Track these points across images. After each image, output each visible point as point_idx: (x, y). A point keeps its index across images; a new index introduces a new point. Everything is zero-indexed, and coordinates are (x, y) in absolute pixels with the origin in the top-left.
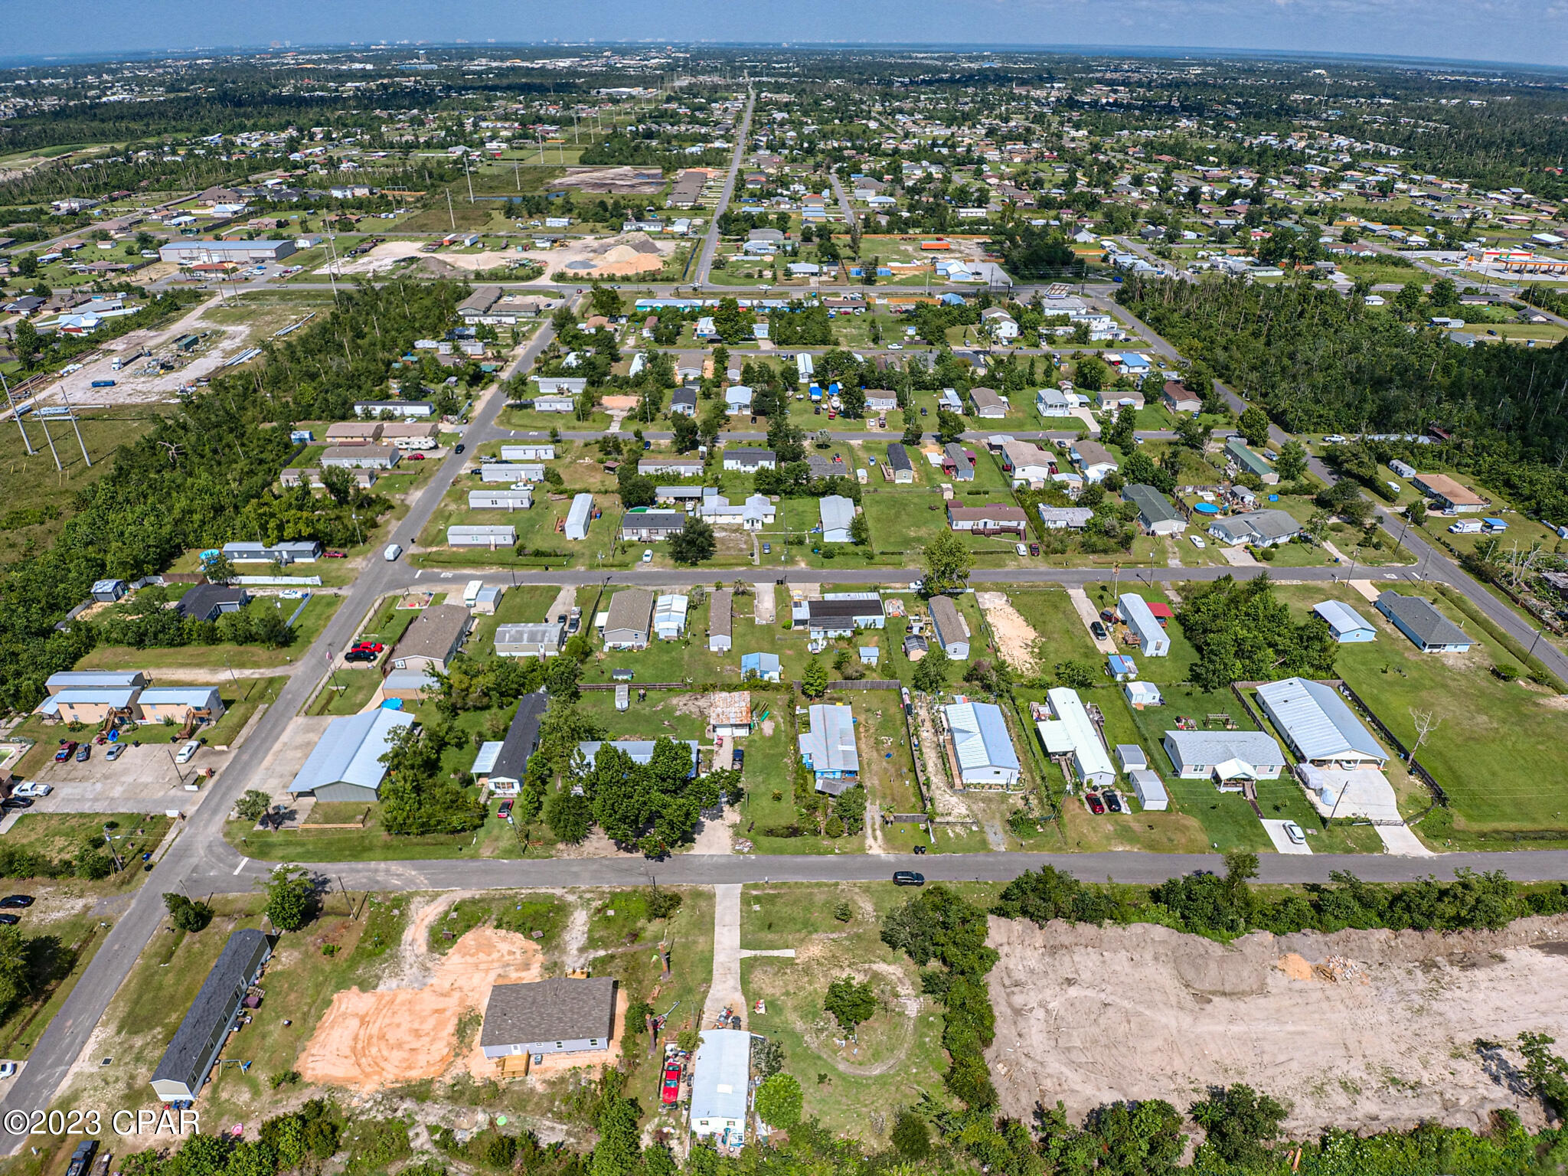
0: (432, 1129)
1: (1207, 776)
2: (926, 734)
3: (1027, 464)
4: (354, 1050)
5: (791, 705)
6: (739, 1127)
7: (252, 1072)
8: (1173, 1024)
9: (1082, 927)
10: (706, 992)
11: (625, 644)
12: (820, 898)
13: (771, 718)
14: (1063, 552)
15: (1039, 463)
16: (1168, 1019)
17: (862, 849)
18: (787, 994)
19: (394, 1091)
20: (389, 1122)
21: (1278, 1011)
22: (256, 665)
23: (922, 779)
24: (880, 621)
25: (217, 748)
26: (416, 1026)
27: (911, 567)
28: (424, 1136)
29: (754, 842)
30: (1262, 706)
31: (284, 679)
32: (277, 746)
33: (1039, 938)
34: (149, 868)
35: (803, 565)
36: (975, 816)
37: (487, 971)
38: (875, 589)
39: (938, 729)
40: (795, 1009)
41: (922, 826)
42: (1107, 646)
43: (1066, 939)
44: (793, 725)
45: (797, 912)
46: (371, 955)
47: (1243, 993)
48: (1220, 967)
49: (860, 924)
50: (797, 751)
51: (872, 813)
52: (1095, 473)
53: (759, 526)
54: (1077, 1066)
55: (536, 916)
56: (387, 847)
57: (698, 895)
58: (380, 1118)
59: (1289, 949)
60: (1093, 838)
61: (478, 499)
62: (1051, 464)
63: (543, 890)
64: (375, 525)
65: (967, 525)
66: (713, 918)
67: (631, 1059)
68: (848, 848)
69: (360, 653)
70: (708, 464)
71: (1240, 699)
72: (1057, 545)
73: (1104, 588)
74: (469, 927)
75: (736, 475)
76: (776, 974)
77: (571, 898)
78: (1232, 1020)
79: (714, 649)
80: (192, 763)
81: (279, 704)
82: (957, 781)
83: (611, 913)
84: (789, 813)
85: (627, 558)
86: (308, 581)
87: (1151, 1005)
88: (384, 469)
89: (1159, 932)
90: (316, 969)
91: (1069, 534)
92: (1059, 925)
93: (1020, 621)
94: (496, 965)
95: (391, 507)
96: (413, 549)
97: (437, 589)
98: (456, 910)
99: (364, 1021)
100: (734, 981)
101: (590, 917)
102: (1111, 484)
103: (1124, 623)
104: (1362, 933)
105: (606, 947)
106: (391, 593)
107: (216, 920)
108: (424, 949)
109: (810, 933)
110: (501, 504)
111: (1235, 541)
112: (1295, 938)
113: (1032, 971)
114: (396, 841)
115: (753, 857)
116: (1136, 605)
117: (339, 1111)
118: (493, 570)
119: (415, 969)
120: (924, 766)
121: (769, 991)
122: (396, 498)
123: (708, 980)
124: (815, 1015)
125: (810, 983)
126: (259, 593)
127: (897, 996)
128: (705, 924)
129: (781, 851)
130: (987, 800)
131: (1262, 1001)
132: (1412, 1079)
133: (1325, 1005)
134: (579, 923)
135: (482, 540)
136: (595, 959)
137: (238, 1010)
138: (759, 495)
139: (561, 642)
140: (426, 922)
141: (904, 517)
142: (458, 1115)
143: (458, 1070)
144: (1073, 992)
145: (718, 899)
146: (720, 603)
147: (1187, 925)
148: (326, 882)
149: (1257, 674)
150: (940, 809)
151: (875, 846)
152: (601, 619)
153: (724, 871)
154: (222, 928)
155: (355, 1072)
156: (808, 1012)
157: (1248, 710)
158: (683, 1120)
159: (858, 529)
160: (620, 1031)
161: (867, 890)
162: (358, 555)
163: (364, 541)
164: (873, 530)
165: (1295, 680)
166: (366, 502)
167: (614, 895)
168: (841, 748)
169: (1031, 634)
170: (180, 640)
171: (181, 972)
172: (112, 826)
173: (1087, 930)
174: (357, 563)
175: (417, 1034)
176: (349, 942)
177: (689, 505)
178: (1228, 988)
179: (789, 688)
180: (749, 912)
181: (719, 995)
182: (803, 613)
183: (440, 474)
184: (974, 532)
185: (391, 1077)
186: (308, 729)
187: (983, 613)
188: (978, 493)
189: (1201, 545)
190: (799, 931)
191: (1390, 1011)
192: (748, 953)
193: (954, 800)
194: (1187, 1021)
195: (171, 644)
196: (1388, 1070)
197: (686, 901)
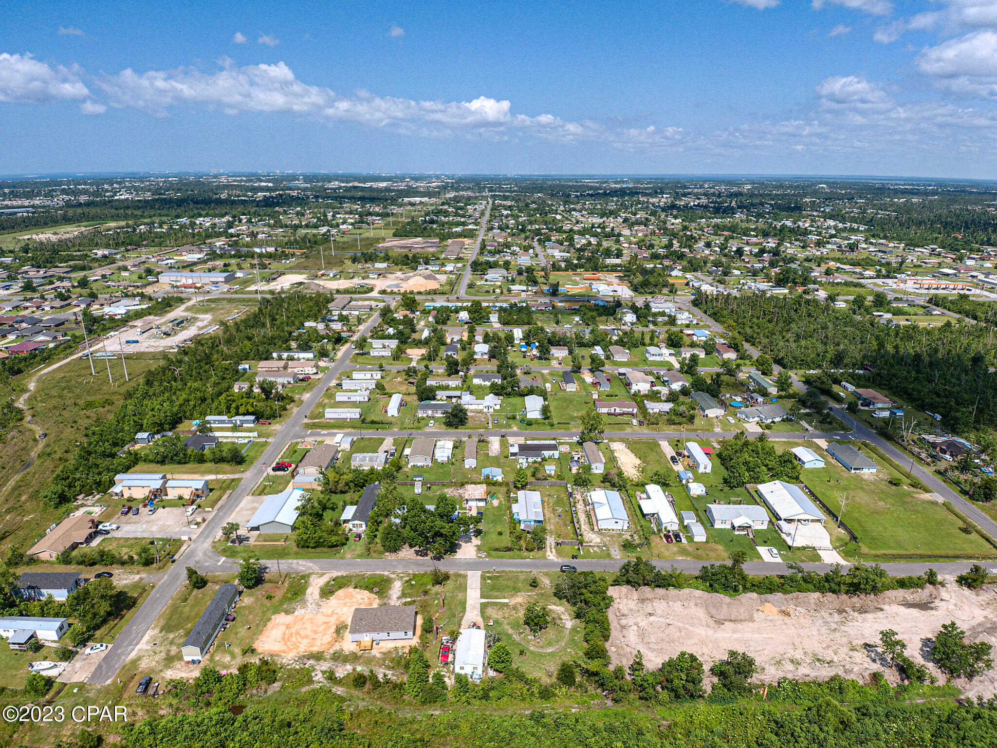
0: (323, 672)
1: (729, 527)
2: (580, 506)
3: (638, 381)
4: (283, 639)
5: (508, 492)
6: (480, 671)
7: (231, 648)
8: (703, 633)
9: (658, 590)
10: (463, 617)
11: (419, 464)
12: (522, 577)
13: (497, 498)
14: (657, 424)
15: (646, 381)
16: (701, 631)
17: (545, 557)
18: (504, 618)
19: (304, 656)
20: (302, 669)
21: (759, 628)
22: (224, 473)
23: (577, 526)
24: (556, 454)
25: (207, 509)
26: (315, 629)
27: (574, 430)
28: (320, 675)
29: (488, 553)
30: (761, 496)
31: (240, 480)
32: (238, 509)
33: (635, 595)
34: (173, 562)
35: (515, 429)
36: (605, 543)
37: (350, 607)
38: (554, 439)
39: (586, 503)
40: (508, 624)
41: (576, 547)
42: (679, 468)
43: (649, 596)
44: (509, 501)
45: (510, 583)
46: (290, 599)
47: (741, 620)
48: (728, 607)
49: (543, 589)
50: (511, 512)
51: (550, 541)
52: (676, 386)
53: (491, 410)
54: (653, 650)
55: (375, 584)
56: (296, 553)
57: (459, 575)
58: (297, 667)
59: (766, 601)
60: (667, 554)
61: (340, 397)
62: (652, 382)
63: (378, 573)
64: (285, 409)
65: (605, 410)
66: (466, 586)
67: (424, 644)
68: (537, 556)
69: (279, 467)
70: (464, 381)
71: (749, 493)
72: (653, 420)
73: (678, 441)
74: (340, 588)
75: (480, 387)
76: (498, 609)
77: (392, 576)
78: (734, 632)
79: (467, 466)
80: (193, 516)
81: (238, 491)
82: (596, 528)
83: (413, 582)
84: (506, 540)
85: (421, 425)
86: (251, 434)
87: (693, 625)
88: (289, 383)
89: (698, 593)
90: (262, 605)
91: (661, 415)
92: (647, 589)
93: (633, 456)
94: (355, 604)
95: (293, 401)
96: (306, 421)
97: (319, 439)
98: (333, 580)
99: (288, 627)
100: (477, 612)
102: (684, 392)
103: (688, 457)
104: (804, 594)
105: (411, 597)
106: (295, 441)
107: (209, 584)
108: (318, 597)
109: (517, 592)
110: (353, 399)
111: (751, 420)
112: (769, 596)
113: (631, 610)
114: (301, 551)
115: (487, 559)
116: (695, 449)
117: (276, 664)
118: (349, 430)
119: (313, 605)
120: (578, 519)
121: (496, 616)
122: (296, 397)
123: (464, 611)
124: (519, 626)
125: (516, 613)
126: (225, 441)
127: (561, 619)
128: (463, 588)
129: (502, 557)
130: (612, 536)
131: (751, 624)
132: (828, 659)
133: (784, 627)
134: (397, 587)
135: (343, 416)
136: (406, 602)
137: (224, 622)
138: (492, 395)
139: (386, 462)
140: (319, 585)
141: (571, 406)
142: (337, 667)
143: (337, 647)
144: (652, 619)
145: (469, 577)
146: (471, 444)
147: (712, 588)
148: (266, 568)
149: (758, 480)
150: (586, 539)
151: (551, 555)
152: (407, 451)
153: (472, 565)
154: (212, 588)
155: (285, 648)
156: (515, 625)
157: (753, 497)
158: (451, 669)
159: (545, 411)
160: (419, 631)
161: (546, 574)
162: (277, 423)
163: (280, 416)
164: (554, 413)
165: (777, 482)
166: (281, 398)
167: (415, 575)
168: (534, 510)
169: (638, 462)
170: (184, 461)
171: (192, 606)
172: (152, 543)
173: (661, 591)
174: (276, 427)
175: (315, 632)
176: (279, 594)
177: (454, 400)
178: (733, 618)
179: (507, 484)
180: (485, 583)
181: (469, 617)
182: (515, 449)
183: (319, 386)
184: (609, 414)
185: (303, 650)
186: (253, 502)
187: (612, 452)
188: (612, 396)
189: (733, 422)
190: (511, 591)
191: (819, 630)
192: (484, 600)
193: (594, 536)
194: (710, 632)
195: (179, 463)
196: (815, 655)
197: (452, 578)
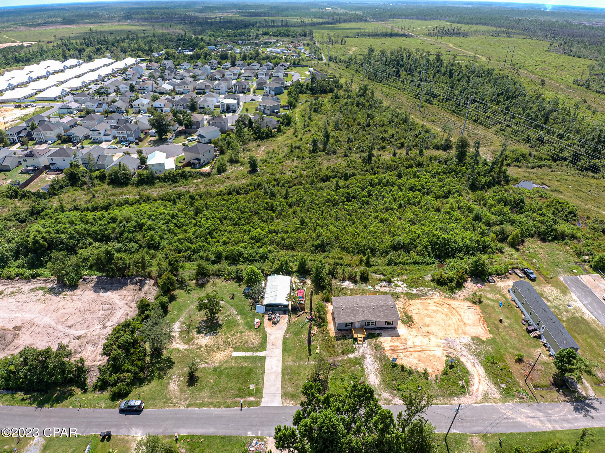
0: (397, 286)
4: (456, 310)
10: (287, 332)
12: (205, 394)
19: (423, 296)
20: (417, 287)
45: (224, 383)
58: (422, 288)
66: (283, 377)
74: (445, 374)
76: (247, 342)
77: (386, 395)
94: (411, 349)
98: (463, 387)
99: (463, 322)
100: (271, 338)
101: (366, 380)
105: (349, 359)
109: (219, 367)
115: (250, 434)
117: (442, 290)
119: (459, 347)
125: (228, 338)
128: (287, 374)
136: (353, 352)
155: (448, 303)
180: (257, 384)
181: (279, 331)
185: (429, 300)
190: (226, 368)
192: (261, 354)
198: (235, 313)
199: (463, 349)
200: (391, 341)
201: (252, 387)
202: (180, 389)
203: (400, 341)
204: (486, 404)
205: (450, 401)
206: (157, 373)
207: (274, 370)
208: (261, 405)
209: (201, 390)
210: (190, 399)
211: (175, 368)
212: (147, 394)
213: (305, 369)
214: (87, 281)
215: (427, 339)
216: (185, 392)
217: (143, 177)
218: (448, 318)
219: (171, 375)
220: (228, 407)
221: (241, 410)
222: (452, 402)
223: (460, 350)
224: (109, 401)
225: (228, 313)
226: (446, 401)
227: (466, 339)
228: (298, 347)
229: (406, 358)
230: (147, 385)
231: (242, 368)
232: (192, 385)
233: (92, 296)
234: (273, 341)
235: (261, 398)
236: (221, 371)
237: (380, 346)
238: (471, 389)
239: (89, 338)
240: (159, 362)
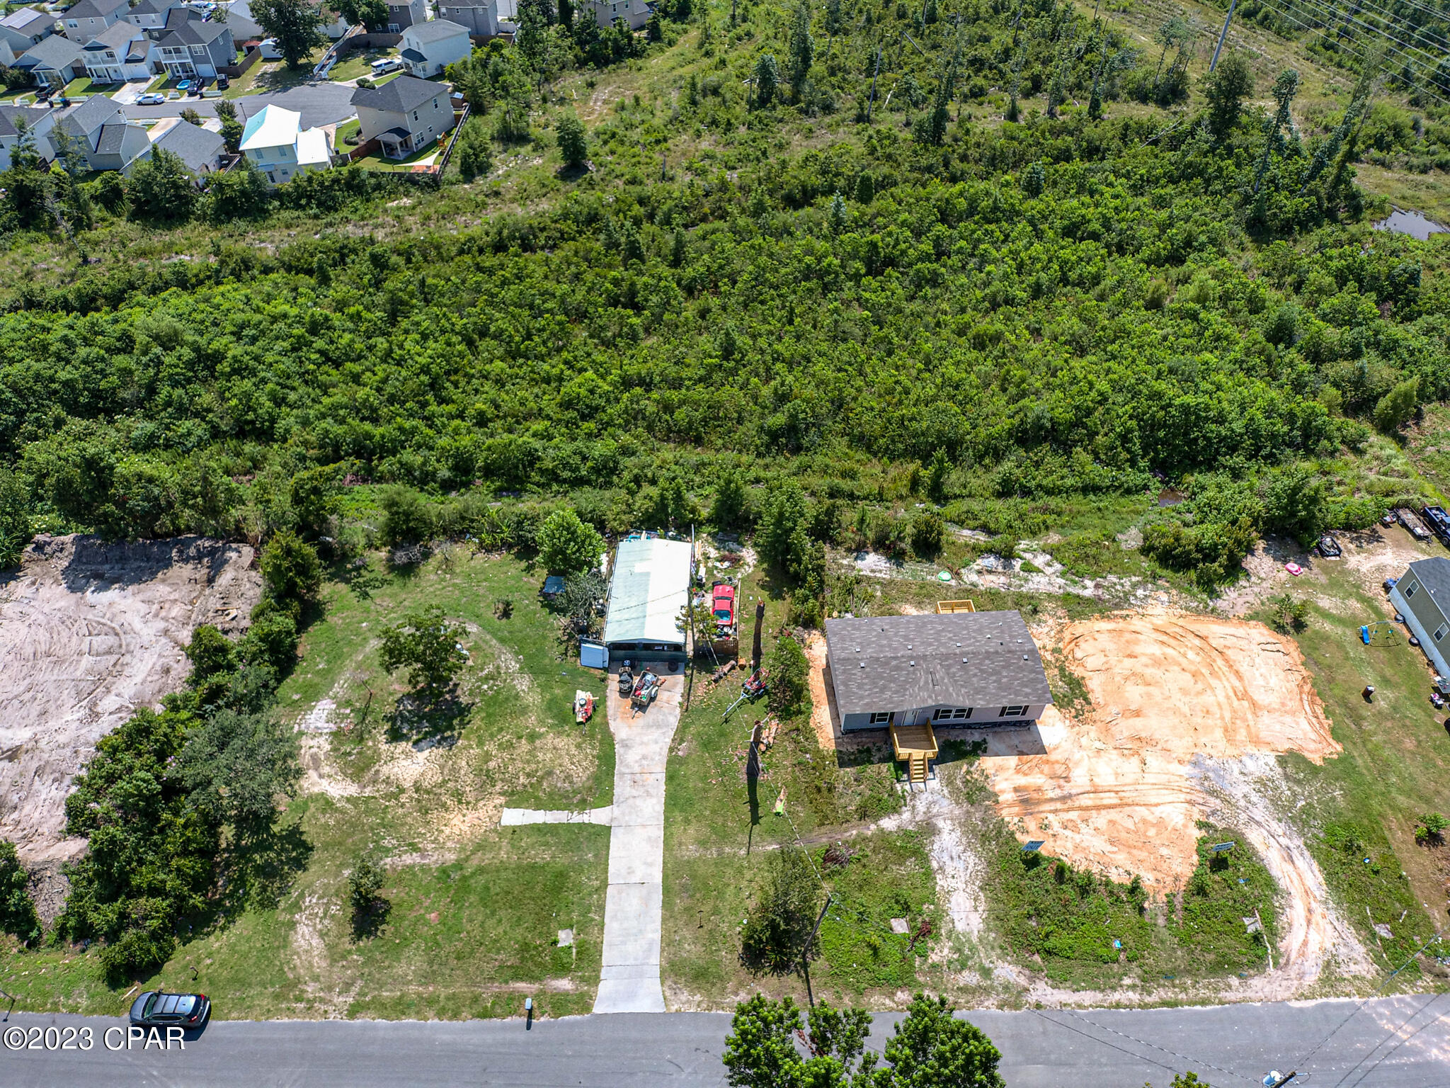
0: (1033, 567)
4: (1223, 656)
10: (680, 736)
12: (409, 966)
19: (1117, 606)
40: (524, 711)
46: (1347, 827)
58: (1113, 578)
63: (1088, 997)
66: (667, 904)
74: (1197, 891)
76: (550, 773)
77: (1007, 971)
83: (900, 926)
94: (1086, 801)
98: (1257, 938)
99: (1250, 701)
100: (627, 760)
101: (940, 913)
105: (883, 835)
108: (1255, 837)
109: (459, 866)
119: (1238, 792)
121: (561, 742)
127: (336, 734)
128: (679, 887)
136: (895, 810)
140: (1298, 906)
145: (655, 959)
180: (582, 927)
181: (655, 734)
190: (481, 870)
192: (597, 816)
197: (730, 957)
198: (514, 666)
199: (1255, 797)
200: (1018, 771)
201: (565, 938)
202: (330, 947)
203: (1046, 768)
204: (1333, 1000)
205: (1217, 990)
206: (255, 885)
207: (636, 879)
208: (598, 1009)
209: (396, 951)
210: (359, 983)
211: (313, 869)
212: (221, 965)
213: (740, 871)
214: (48, 549)
215: (1135, 761)
216: (343, 957)
217: (229, 193)
218: (1200, 686)
219: (302, 896)
220: (485, 1014)
221: (529, 1026)
222: (1222, 994)
223: (1242, 803)
224: (102, 987)
225: (490, 668)
226: (1204, 993)
227: (1261, 762)
228: (716, 792)
229: (1068, 833)
230: (223, 929)
231: (533, 867)
232: (369, 933)
233: (62, 604)
234: (637, 769)
235: (595, 980)
236: (464, 879)
237: (982, 789)
238: (1282, 946)
239: (46, 756)
240: (262, 847)
